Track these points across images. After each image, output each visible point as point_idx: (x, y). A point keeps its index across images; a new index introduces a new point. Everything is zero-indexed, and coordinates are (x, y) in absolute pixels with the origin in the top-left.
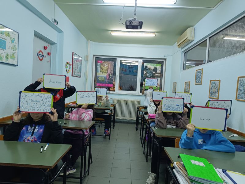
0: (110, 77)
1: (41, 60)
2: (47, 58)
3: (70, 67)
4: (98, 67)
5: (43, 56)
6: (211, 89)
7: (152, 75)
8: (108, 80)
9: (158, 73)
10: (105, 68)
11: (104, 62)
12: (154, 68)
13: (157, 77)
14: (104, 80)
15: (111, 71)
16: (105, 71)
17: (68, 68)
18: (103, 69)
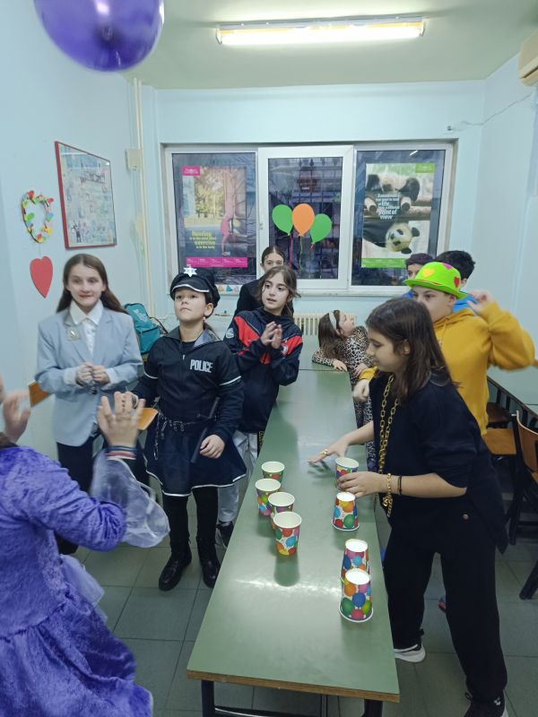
0: (235, 231)
3: (47, 212)
4: (185, 191)
7: (399, 211)
9: (423, 203)
10: (213, 197)
11: (206, 173)
12: (408, 181)
14: (212, 244)
15: (237, 204)
16: (214, 208)
17: (37, 221)
18: (206, 201)
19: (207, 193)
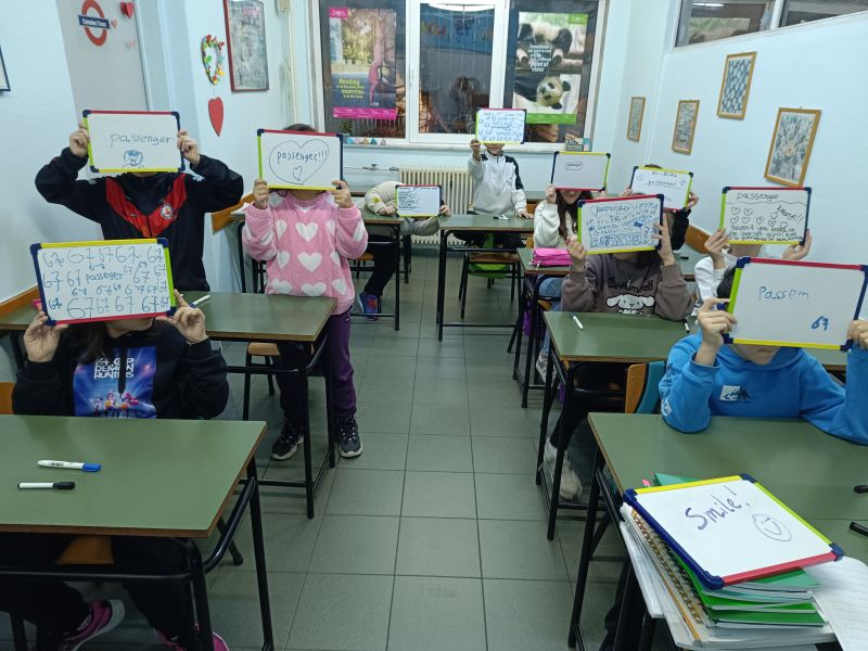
0: (384, 80)
1: (99, 41)
2: (121, 30)
3: (219, 55)
4: (333, 34)
5: (104, 24)
6: (776, 143)
7: (551, 63)
8: (378, 89)
9: (574, 56)
10: (362, 42)
11: (354, 16)
12: (560, 32)
13: (571, 70)
14: (360, 94)
15: (386, 50)
16: (362, 54)
17: (212, 64)
18: (354, 45)
19: (354, 37)
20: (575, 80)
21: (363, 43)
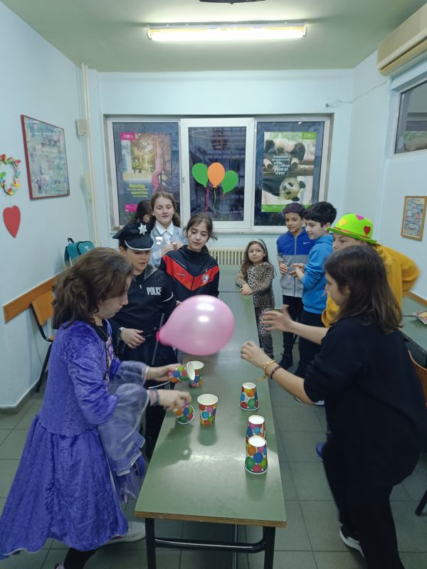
0: (163, 183)
3: (16, 171)
4: (124, 152)
7: (289, 168)
9: (308, 163)
11: (140, 138)
12: (296, 146)
13: (305, 173)
14: (145, 194)
15: (164, 163)
16: (147, 165)
17: (8, 178)
18: (141, 160)
19: (140, 154)
20: (308, 180)
21: (147, 158)
